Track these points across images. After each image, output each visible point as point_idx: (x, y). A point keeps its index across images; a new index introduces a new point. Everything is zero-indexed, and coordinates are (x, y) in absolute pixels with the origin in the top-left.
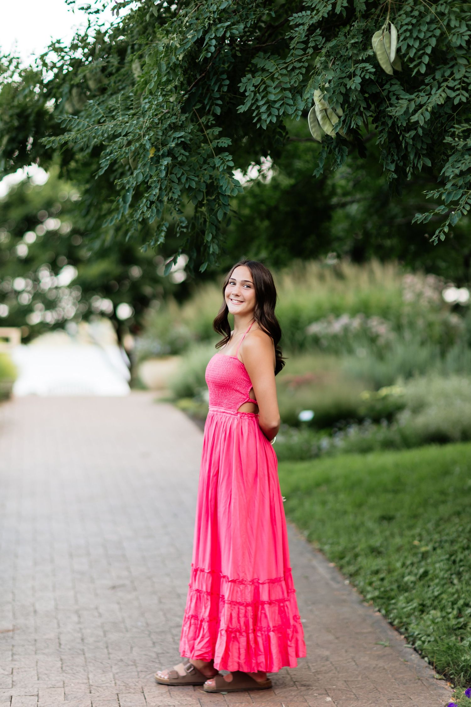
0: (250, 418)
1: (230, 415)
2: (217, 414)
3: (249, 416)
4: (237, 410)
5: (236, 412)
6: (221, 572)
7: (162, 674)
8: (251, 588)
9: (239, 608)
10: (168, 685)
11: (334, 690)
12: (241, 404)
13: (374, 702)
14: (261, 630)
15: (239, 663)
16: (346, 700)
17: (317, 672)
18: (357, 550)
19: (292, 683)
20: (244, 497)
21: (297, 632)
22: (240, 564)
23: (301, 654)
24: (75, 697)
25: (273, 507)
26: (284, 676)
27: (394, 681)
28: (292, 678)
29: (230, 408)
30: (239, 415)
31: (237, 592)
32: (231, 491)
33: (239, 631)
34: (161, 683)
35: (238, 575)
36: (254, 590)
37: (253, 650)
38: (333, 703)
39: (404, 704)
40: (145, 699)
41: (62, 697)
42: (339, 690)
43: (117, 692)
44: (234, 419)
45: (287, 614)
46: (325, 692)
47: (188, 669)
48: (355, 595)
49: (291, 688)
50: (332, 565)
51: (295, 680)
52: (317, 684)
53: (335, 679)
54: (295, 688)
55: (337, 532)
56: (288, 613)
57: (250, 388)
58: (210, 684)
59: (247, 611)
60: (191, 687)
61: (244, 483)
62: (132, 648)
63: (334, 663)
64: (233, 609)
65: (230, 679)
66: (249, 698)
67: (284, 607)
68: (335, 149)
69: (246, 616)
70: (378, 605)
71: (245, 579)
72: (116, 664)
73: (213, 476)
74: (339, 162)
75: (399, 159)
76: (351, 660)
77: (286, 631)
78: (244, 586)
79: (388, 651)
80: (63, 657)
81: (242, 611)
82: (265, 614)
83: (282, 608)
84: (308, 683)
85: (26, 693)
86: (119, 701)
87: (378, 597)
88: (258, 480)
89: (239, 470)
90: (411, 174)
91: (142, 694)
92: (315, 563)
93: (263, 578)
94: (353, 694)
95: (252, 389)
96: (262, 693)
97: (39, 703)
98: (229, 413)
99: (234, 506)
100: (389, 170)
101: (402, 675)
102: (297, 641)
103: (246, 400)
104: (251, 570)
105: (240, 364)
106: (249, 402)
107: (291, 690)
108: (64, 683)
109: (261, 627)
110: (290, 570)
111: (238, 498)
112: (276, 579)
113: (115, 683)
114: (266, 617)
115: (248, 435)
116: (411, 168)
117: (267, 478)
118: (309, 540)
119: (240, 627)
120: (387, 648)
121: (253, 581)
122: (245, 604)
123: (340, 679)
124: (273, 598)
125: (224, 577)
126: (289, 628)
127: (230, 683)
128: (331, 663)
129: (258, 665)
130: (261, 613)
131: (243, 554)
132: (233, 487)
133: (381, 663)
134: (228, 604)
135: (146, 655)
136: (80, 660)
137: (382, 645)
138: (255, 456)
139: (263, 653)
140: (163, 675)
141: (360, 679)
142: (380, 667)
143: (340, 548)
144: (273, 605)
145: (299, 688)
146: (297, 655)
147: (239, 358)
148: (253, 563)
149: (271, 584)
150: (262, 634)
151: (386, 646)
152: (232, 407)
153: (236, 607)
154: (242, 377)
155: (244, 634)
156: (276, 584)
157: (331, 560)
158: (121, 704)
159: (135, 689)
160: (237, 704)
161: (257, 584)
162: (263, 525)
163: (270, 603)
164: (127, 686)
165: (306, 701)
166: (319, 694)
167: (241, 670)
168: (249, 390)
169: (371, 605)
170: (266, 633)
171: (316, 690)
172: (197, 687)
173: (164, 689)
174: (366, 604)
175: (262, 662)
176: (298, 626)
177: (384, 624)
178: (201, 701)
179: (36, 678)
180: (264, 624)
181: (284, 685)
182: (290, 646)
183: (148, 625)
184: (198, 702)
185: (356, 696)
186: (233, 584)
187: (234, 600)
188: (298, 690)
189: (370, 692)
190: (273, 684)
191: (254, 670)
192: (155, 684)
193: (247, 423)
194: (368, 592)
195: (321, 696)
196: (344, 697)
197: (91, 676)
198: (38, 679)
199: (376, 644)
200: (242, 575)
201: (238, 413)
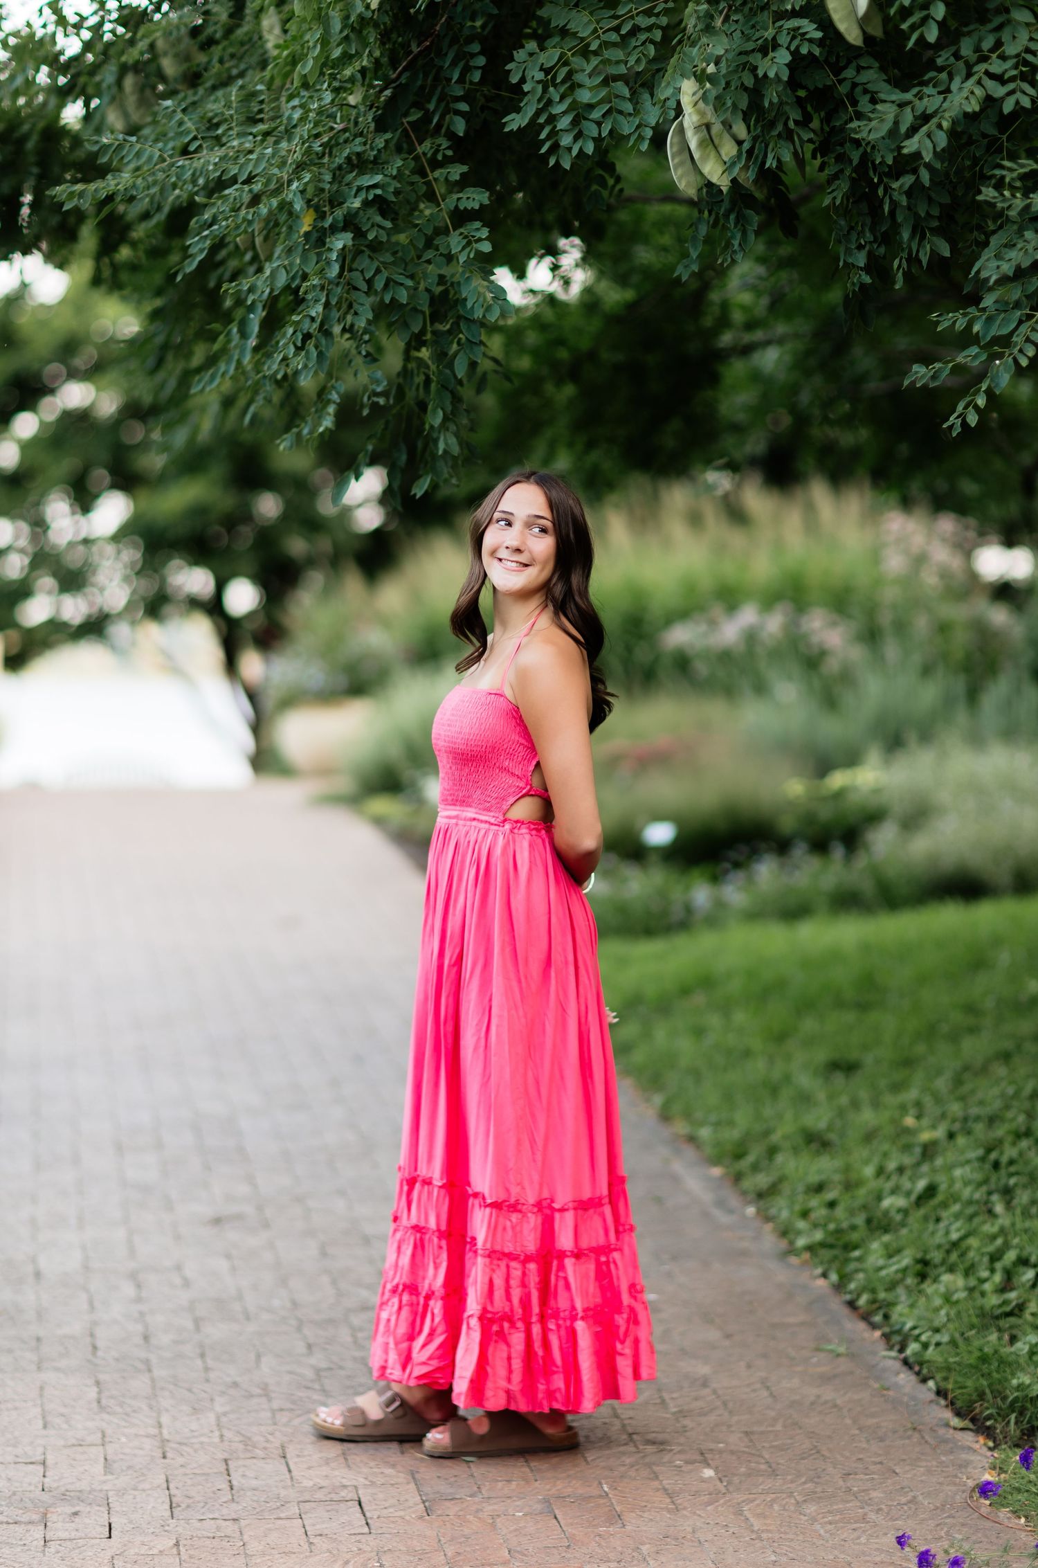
0: (534, 832)
1: (487, 826)
2: (457, 825)
3: (532, 827)
4: (504, 814)
5: (501, 818)
6: (469, 1184)
7: (329, 1415)
8: (536, 1220)
9: (508, 1267)
10: (342, 1440)
11: (721, 1452)
12: (512, 800)
13: (811, 1480)
14: (556, 1315)
15: (508, 1392)
16: (749, 1475)
17: (682, 1414)
18: (775, 1138)
19: (625, 1437)
20: (521, 1012)
21: (637, 1322)
22: (511, 1164)
23: (644, 1372)
24: (129, 1467)
25: (585, 1037)
26: (607, 1420)
27: (857, 1432)
28: (624, 1426)
29: (488, 810)
30: (508, 826)
31: (504, 1229)
32: (490, 1000)
33: (509, 1317)
34: (328, 1436)
35: (508, 1190)
36: (543, 1224)
37: (541, 1361)
38: (718, 1483)
39: (881, 1483)
40: (290, 1471)
41: (99, 1468)
42: (732, 1452)
43: (226, 1456)
44: (496, 835)
45: (615, 1280)
46: (699, 1458)
47: (388, 1404)
48: (769, 1240)
49: (622, 1449)
50: (717, 1171)
51: (630, 1431)
52: (682, 1440)
53: (724, 1428)
54: (631, 1448)
55: (728, 1097)
56: (618, 1278)
57: (534, 763)
58: (437, 1437)
59: (527, 1272)
60: (394, 1446)
61: (519, 981)
62: (259, 1357)
63: (720, 1392)
64: (494, 1267)
65: (483, 1428)
66: (527, 1470)
67: (607, 1263)
68: (727, 216)
69: (524, 1285)
70: (822, 1263)
71: (522, 1201)
72: (223, 1393)
73: (449, 966)
74: (736, 247)
75: (875, 241)
76: (758, 1386)
77: (613, 1319)
78: (520, 1216)
79: (844, 1365)
80: (102, 1377)
81: (516, 1273)
82: (566, 1279)
83: (604, 1268)
84: (660, 1437)
85: (17, 1456)
86: (229, 1475)
87: (823, 1245)
88: (553, 974)
89: (508, 950)
90: (904, 274)
91: (283, 1461)
92: (678, 1167)
93: (563, 1197)
94: (763, 1461)
95: (538, 764)
96: (555, 1460)
97: (46, 1480)
98: (486, 822)
99: (498, 1035)
100: (853, 265)
101: (875, 1421)
102: (636, 1342)
103: (524, 791)
104: (536, 1177)
105: (510, 707)
106: (532, 795)
107: (624, 1453)
108: (104, 1436)
109: (558, 1309)
110: (622, 1180)
111: (506, 1014)
112: (591, 1199)
113: (222, 1436)
114: (568, 1286)
115: (530, 869)
116: (904, 261)
117: (572, 969)
118: (665, 1116)
119: (512, 1310)
120: (841, 1359)
121: (539, 1205)
122: (522, 1258)
123: (733, 1429)
124: (584, 1244)
125: (476, 1195)
126: (620, 1313)
127: (482, 1438)
128: (715, 1392)
129: (550, 1394)
130: (557, 1276)
131: (519, 1142)
132: (494, 990)
133: (828, 1394)
134: (484, 1256)
135: (290, 1373)
136: (140, 1384)
137: (831, 1351)
138: (545, 919)
139: (561, 1370)
140: (332, 1416)
141: (779, 1427)
142: (826, 1402)
143: (735, 1134)
144: (583, 1259)
145: (641, 1447)
146: (637, 1376)
147: (508, 693)
148: (539, 1164)
149: (580, 1212)
150: (558, 1326)
151: (838, 1355)
152: (492, 806)
153: (503, 1264)
154: (515, 737)
155: (520, 1325)
156: (591, 1211)
157: (715, 1161)
158: (235, 1483)
159: (265, 1448)
160: (500, 1484)
161: (548, 1212)
162: (562, 1077)
163: (578, 1255)
164: (247, 1442)
165: (657, 1477)
166: (687, 1462)
167: (513, 1407)
168: (531, 768)
169: (805, 1263)
170: (568, 1323)
171: (679, 1452)
172: (407, 1445)
173: (334, 1449)
174: (794, 1260)
175: (559, 1389)
176: (639, 1308)
177: (836, 1304)
178: (417, 1476)
179: (40, 1423)
180: (562, 1303)
181: (606, 1441)
182: (621, 1354)
183: (295, 1304)
184: (410, 1478)
185: (770, 1467)
186: (494, 1211)
187: (498, 1248)
188: (639, 1452)
189: (803, 1459)
190: (582, 1439)
191: (541, 1406)
192: (313, 1438)
193: (526, 844)
194: (799, 1233)
195: (690, 1467)
196: (743, 1470)
197: (165, 1419)
198: (45, 1427)
199: (818, 1350)
200: (515, 1191)
201: (505, 821)
